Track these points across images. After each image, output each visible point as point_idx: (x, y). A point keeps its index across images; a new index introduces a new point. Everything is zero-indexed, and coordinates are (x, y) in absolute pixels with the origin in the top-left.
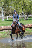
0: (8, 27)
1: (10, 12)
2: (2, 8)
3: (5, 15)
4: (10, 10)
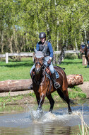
4: (14, 37)
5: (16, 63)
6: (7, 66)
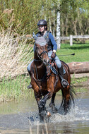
0: (73, 65)
1: (78, 24)
2: (56, 13)
3: (63, 33)
5: (80, 45)
6: (72, 48)
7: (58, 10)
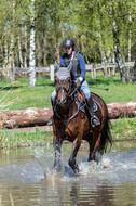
7: (32, 27)
